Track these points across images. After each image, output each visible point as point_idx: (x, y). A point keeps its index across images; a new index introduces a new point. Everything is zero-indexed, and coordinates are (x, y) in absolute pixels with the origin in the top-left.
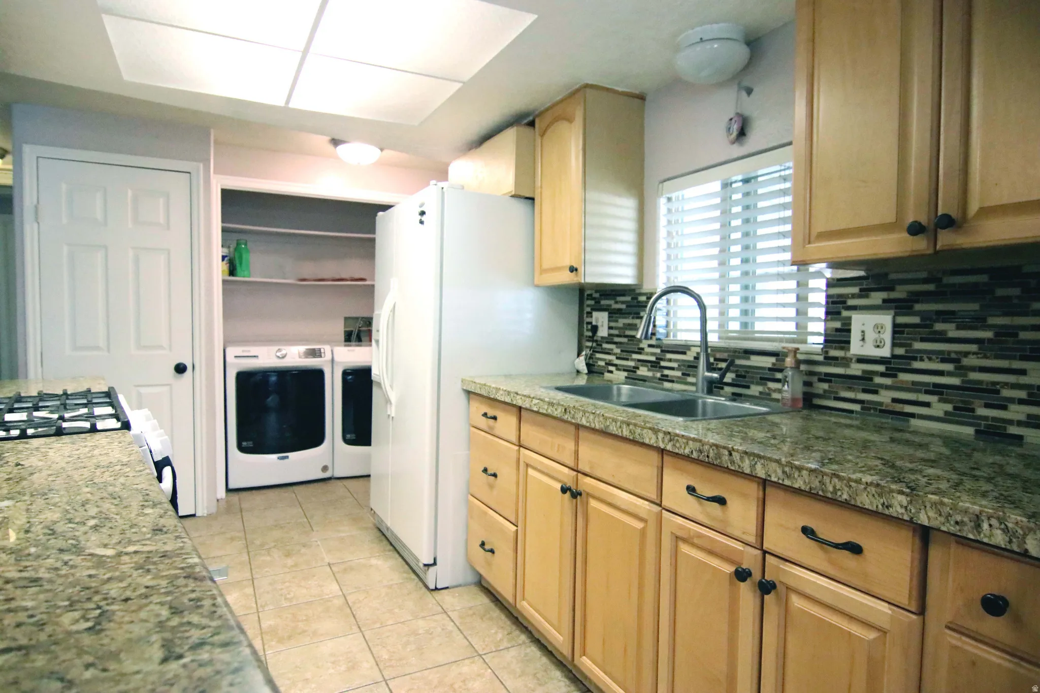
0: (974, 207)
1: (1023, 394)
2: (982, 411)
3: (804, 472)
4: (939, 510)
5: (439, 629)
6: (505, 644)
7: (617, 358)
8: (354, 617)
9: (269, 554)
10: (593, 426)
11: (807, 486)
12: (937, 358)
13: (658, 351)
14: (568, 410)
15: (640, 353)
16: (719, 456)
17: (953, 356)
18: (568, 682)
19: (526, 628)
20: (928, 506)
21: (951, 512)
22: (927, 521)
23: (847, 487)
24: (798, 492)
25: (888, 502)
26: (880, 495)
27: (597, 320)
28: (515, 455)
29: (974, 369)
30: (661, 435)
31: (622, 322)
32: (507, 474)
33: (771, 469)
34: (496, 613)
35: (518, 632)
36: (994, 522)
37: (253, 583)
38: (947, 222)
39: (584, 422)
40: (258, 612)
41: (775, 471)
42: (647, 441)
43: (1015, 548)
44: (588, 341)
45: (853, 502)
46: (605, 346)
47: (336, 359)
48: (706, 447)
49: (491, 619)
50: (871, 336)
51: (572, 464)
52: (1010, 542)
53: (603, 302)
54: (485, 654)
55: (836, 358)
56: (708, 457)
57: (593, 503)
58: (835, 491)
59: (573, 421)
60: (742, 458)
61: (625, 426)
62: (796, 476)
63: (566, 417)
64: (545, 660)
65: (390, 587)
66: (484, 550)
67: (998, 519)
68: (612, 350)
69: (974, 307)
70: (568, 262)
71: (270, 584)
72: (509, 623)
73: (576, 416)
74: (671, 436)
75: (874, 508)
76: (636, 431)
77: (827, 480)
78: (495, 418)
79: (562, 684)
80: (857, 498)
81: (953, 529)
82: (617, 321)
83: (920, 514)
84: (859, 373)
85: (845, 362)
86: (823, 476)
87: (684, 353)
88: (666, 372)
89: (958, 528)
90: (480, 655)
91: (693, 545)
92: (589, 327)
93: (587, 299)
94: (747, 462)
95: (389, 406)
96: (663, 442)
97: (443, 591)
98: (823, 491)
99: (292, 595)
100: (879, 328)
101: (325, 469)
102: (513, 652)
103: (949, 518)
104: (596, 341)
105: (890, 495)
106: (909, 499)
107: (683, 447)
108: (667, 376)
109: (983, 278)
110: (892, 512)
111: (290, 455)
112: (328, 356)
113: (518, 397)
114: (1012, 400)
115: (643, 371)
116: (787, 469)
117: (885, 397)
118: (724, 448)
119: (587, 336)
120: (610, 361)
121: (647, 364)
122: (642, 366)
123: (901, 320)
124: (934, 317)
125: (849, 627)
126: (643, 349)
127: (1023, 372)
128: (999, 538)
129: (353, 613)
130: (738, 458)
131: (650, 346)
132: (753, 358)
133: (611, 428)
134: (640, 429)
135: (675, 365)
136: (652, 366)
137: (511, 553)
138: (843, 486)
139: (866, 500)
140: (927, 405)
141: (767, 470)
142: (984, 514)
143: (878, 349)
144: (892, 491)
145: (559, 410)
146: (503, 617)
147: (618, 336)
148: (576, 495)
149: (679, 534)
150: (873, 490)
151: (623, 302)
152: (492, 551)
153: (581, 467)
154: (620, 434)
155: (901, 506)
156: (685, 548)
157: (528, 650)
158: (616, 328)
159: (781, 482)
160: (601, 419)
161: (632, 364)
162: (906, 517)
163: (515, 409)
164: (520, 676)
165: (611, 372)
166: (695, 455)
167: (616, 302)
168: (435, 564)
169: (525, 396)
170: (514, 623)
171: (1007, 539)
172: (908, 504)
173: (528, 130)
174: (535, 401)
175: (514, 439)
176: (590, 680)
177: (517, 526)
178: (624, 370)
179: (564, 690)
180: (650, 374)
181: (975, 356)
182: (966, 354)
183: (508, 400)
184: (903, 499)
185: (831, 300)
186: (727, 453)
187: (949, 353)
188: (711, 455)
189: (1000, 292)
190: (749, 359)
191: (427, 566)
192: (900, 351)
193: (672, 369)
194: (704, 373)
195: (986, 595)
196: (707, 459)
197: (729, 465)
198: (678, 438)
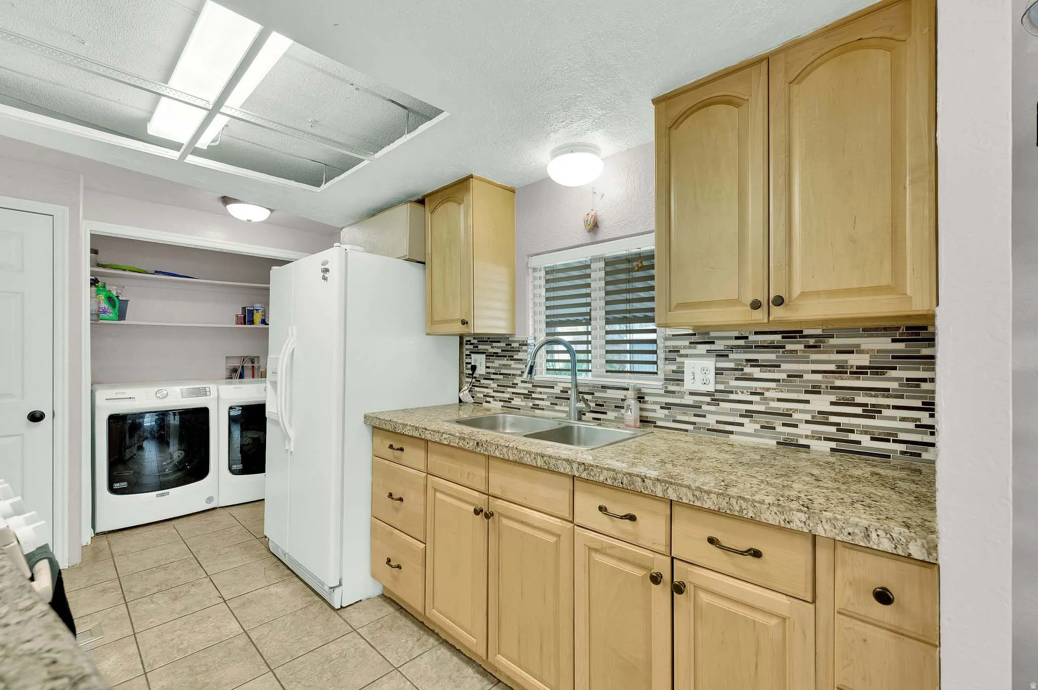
0: (797, 291)
1: (809, 417)
2: (780, 429)
3: (712, 495)
4: (834, 524)
5: (352, 650)
6: (417, 652)
7: (494, 391)
8: (261, 655)
9: (152, 602)
10: (506, 457)
11: (716, 506)
12: (748, 392)
13: (530, 385)
14: (480, 444)
15: (515, 387)
16: (632, 483)
17: (759, 391)
18: (480, 677)
19: (433, 631)
20: (824, 521)
21: (843, 525)
22: (824, 533)
23: (752, 507)
24: (709, 511)
25: (788, 518)
26: (782, 513)
27: (475, 360)
28: (422, 481)
29: (773, 400)
30: (575, 466)
31: (497, 363)
32: (413, 498)
33: (682, 493)
34: (403, 621)
35: (426, 637)
36: (880, 532)
37: (136, 639)
38: (779, 301)
39: (497, 454)
40: (145, 674)
41: (686, 495)
42: (562, 470)
43: (900, 552)
44: (468, 377)
45: (758, 519)
46: (483, 381)
47: (222, 396)
48: (620, 476)
49: (399, 628)
50: (699, 376)
51: (483, 489)
52: (896, 547)
53: (480, 347)
54: (399, 667)
55: (674, 392)
56: (622, 483)
57: (505, 521)
58: (741, 510)
59: (486, 453)
60: (654, 484)
61: (539, 458)
62: (705, 498)
63: (479, 449)
64: (455, 659)
65: (294, 614)
66: (391, 566)
67: (884, 530)
68: (490, 384)
69: (772, 357)
70: (459, 316)
71: (158, 636)
72: (416, 629)
73: (489, 448)
74: (585, 466)
75: (777, 524)
76: (551, 462)
77: (733, 501)
78: (402, 449)
79: (475, 680)
80: (761, 516)
81: (848, 539)
82: (493, 362)
83: (818, 528)
84: (691, 403)
85: (681, 394)
86: (730, 499)
87: (553, 387)
88: (537, 402)
89: (850, 537)
90: (397, 669)
91: (605, 554)
92: (469, 366)
93: (466, 344)
94: (659, 486)
95: (287, 442)
96: (578, 471)
97: (349, 608)
98: (730, 510)
99: (186, 644)
100: (704, 370)
101: (210, 500)
102: (426, 658)
103: (843, 530)
104: (475, 378)
105: (790, 513)
106: (807, 516)
107: (597, 475)
108: (538, 405)
109: (778, 337)
110: (793, 526)
111: (171, 491)
112: (214, 394)
113: (427, 432)
114: (801, 421)
115: (517, 402)
116: (697, 493)
117: (711, 420)
118: (637, 476)
119: (466, 374)
120: (488, 393)
121: (521, 396)
122: (516, 397)
123: (720, 365)
124: (744, 363)
125: (753, 615)
126: (517, 384)
127: (808, 402)
128: (887, 545)
129: (258, 651)
130: (651, 484)
131: (522, 382)
132: (609, 391)
133: (526, 459)
134: (554, 460)
135: (545, 397)
136: (524, 398)
137: (420, 568)
138: (748, 506)
139: (769, 517)
140: (742, 425)
141: (678, 493)
142: (872, 527)
143: (705, 385)
144: (791, 510)
145: (471, 444)
146: (409, 624)
147: (494, 374)
148: (488, 516)
149: (591, 545)
150: (775, 509)
151: (498, 348)
152: (399, 567)
153: (492, 491)
154: (535, 465)
155: (801, 521)
156: (598, 557)
157: (439, 652)
158: (493, 368)
159: (692, 503)
160: (515, 451)
161: (507, 396)
162: (805, 530)
163: (423, 443)
164: (437, 682)
165: (489, 402)
166: (609, 482)
167: (493, 347)
168: (340, 585)
169: (434, 431)
170: (421, 628)
171: (894, 546)
172: (807, 519)
173: (419, 207)
174: (445, 436)
175: (423, 468)
176: (500, 672)
177: (425, 544)
178: (500, 401)
179: (479, 686)
180: (523, 404)
181: (774, 391)
182: (768, 389)
183: (416, 434)
184: (803, 517)
185: (668, 350)
186: (640, 480)
187: (756, 389)
188: (624, 482)
189: (789, 347)
190: (605, 392)
191: (333, 588)
192: (721, 387)
193: (543, 399)
194: (575, 405)
195: (875, 589)
196: (621, 485)
197: (643, 490)
198: (593, 468)
